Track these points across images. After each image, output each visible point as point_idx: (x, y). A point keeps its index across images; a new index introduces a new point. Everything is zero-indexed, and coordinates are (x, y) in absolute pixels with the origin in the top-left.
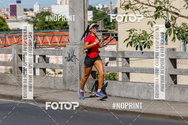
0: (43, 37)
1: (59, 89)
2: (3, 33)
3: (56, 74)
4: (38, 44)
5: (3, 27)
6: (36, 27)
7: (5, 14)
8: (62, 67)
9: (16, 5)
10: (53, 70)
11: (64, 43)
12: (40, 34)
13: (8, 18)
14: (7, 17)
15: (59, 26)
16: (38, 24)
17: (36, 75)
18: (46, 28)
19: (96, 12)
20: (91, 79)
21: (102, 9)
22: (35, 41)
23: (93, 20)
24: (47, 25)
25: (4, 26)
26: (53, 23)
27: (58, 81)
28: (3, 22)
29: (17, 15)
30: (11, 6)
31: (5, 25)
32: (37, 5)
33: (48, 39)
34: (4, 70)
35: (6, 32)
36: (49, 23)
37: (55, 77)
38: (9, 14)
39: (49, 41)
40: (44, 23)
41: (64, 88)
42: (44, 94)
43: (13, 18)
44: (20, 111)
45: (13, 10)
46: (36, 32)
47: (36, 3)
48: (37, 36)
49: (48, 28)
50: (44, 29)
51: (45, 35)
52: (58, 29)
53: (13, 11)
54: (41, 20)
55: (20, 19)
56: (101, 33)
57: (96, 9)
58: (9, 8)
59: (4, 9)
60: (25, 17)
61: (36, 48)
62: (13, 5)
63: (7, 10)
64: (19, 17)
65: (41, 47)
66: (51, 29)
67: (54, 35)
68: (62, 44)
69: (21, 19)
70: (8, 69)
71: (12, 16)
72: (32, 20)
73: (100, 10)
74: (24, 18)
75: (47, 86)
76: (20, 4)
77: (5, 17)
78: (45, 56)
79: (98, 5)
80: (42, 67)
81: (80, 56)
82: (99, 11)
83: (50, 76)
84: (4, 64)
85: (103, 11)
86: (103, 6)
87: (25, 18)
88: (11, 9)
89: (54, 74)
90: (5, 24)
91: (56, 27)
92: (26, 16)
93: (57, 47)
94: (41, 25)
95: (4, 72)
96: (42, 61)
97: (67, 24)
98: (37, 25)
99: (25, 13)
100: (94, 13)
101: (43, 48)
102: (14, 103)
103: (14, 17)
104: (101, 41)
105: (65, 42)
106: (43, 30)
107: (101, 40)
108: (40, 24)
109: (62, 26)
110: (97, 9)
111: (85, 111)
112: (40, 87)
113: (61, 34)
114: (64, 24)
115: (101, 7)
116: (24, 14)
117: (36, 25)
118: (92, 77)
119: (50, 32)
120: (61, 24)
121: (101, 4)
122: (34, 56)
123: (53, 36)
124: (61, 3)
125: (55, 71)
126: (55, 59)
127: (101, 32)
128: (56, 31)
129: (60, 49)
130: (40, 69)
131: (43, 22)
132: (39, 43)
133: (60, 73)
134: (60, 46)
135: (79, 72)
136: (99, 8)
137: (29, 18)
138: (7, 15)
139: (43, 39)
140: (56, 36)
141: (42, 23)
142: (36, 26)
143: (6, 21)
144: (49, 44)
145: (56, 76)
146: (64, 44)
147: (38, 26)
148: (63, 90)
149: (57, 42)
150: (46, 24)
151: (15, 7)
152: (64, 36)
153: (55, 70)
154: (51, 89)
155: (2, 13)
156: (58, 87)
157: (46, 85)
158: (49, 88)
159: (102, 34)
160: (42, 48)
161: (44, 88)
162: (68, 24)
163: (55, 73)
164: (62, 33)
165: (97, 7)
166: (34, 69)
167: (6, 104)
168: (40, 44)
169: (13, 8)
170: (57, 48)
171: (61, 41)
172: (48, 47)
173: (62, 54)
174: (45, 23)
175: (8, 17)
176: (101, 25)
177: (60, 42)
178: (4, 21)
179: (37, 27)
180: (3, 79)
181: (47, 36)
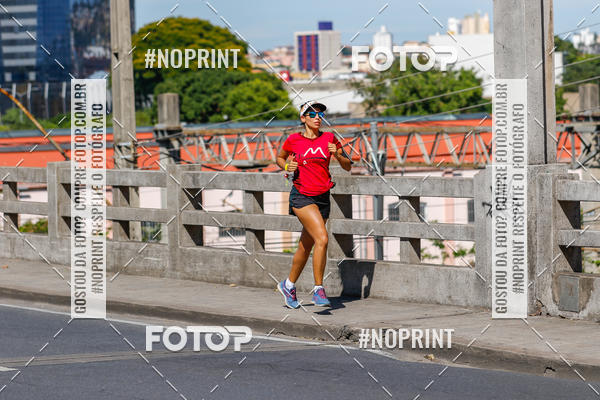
0: (406, 139)
1: (464, 304)
2: (278, 127)
3: (448, 256)
4: (391, 160)
5: (275, 106)
6: (383, 104)
7: (281, 66)
8: (473, 233)
9: (316, 37)
10: (437, 245)
11: (474, 156)
12: (397, 130)
13: (290, 79)
14: (288, 73)
15: (456, 104)
16: (388, 97)
17: (385, 259)
18: (414, 109)
19: (572, 56)
20: (565, 271)
21: (592, 46)
22: (381, 152)
23: (564, 81)
24: (416, 101)
25: (279, 103)
26: (435, 94)
27: (461, 279)
28: (276, 92)
29: (321, 67)
30: (300, 38)
31: (283, 101)
32: (383, 34)
33: (421, 144)
34: (281, 245)
35: (286, 122)
36: (421, 94)
37: (443, 265)
38: (295, 65)
39: (424, 150)
40: (408, 95)
41: (478, 302)
42: (415, 322)
43: (309, 78)
44: (339, 375)
45: (308, 52)
46: (382, 123)
47: (379, 29)
48: (386, 133)
49: (420, 107)
50: (408, 112)
51: (411, 130)
52: (453, 114)
53: (309, 56)
54: (396, 83)
55: (330, 81)
56: (592, 126)
57: (572, 46)
58: (295, 44)
59: (280, 48)
60: (344, 74)
61: (383, 173)
62: (308, 37)
63: (288, 54)
64: (326, 75)
65: (399, 169)
66: (431, 112)
67: (442, 132)
68: (466, 160)
69: (333, 79)
70: (294, 240)
71: (304, 71)
72: (368, 82)
73: (585, 49)
74: (342, 77)
75: (426, 296)
76: (329, 32)
77: (281, 73)
78: (418, 198)
79: (580, 35)
80: (407, 235)
81: (532, 200)
82: (581, 52)
83: (426, 261)
84: (287, 223)
85: (594, 52)
86: (596, 37)
87: (347, 77)
88: (300, 50)
89: (441, 256)
90: (283, 97)
91: (446, 105)
92: (349, 71)
93: (450, 169)
94: (398, 98)
95: (281, 251)
96: (410, 216)
97: (481, 94)
98: (385, 99)
99: (346, 60)
100: (567, 60)
101: (407, 172)
102: (319, 351)
103: (310, 74)
104: (593, 149)
105: (477, 153)
106: (404, 114)
107: (590, 145)
108: (393, 94)
109: (464, 102)
110: (576, 46)
111: (549, 374)
112: (403, 300)
113: (463, 129)
114: (470, 94)
115: (589, 40)
116: (344, 64)
117: (380, 99)
118: (569, 266)
119: (428, 122)
120: (461, 96)
121: (588, 30)
122: (379, 198)
123: (438, 134)
124: (460, 27)
125: (442, 247)
126: (443, 208)
127: (591, 119)
128: (447, 118)
129: (459, 175)
130: (402, 239)
131: (405, 89)
132: (394, 157)
133: (461, 253)
134: (459, 167)
135: (529, 251)
136: (581, 44)
137: (359, 77)
138: (288, 68)
139: (407, 143)
140: (448, 134)
141: (400, 92)
142: (383, 101)
143: (284, 87)
144: (426, 159)
145: (448, 262)
146: (473, 159)
147: (388, 102)
148: (476, 306)
149: (449, 155)
150: (414, 95)
151: (313, 42)
152: (473, 135)
153: (444, 243)
154: (438, 303)
155: (272, 61)
156: (459, 299)
157: (421, 291)
158: (430, 302)
159: (595, 128)
160: (402, 172)
161: (416, 302)
162: (486, 94)
163: (443, 253)
164: (465, 126)
165: (576, 40)
166: (379, 241)
167: (295, 352)
168: (395, 161)
169: (308, 45)
170: (450, 173)
171: (464, 151)
172: (421, 168)
173: (471, 192)
174: (411, 93)
175: (292, 74)
176: (592, 98)
177: (459, 155)
178: (280, 87)
179: (385, 107)
180: (284, 272)
181: (419, 133)
